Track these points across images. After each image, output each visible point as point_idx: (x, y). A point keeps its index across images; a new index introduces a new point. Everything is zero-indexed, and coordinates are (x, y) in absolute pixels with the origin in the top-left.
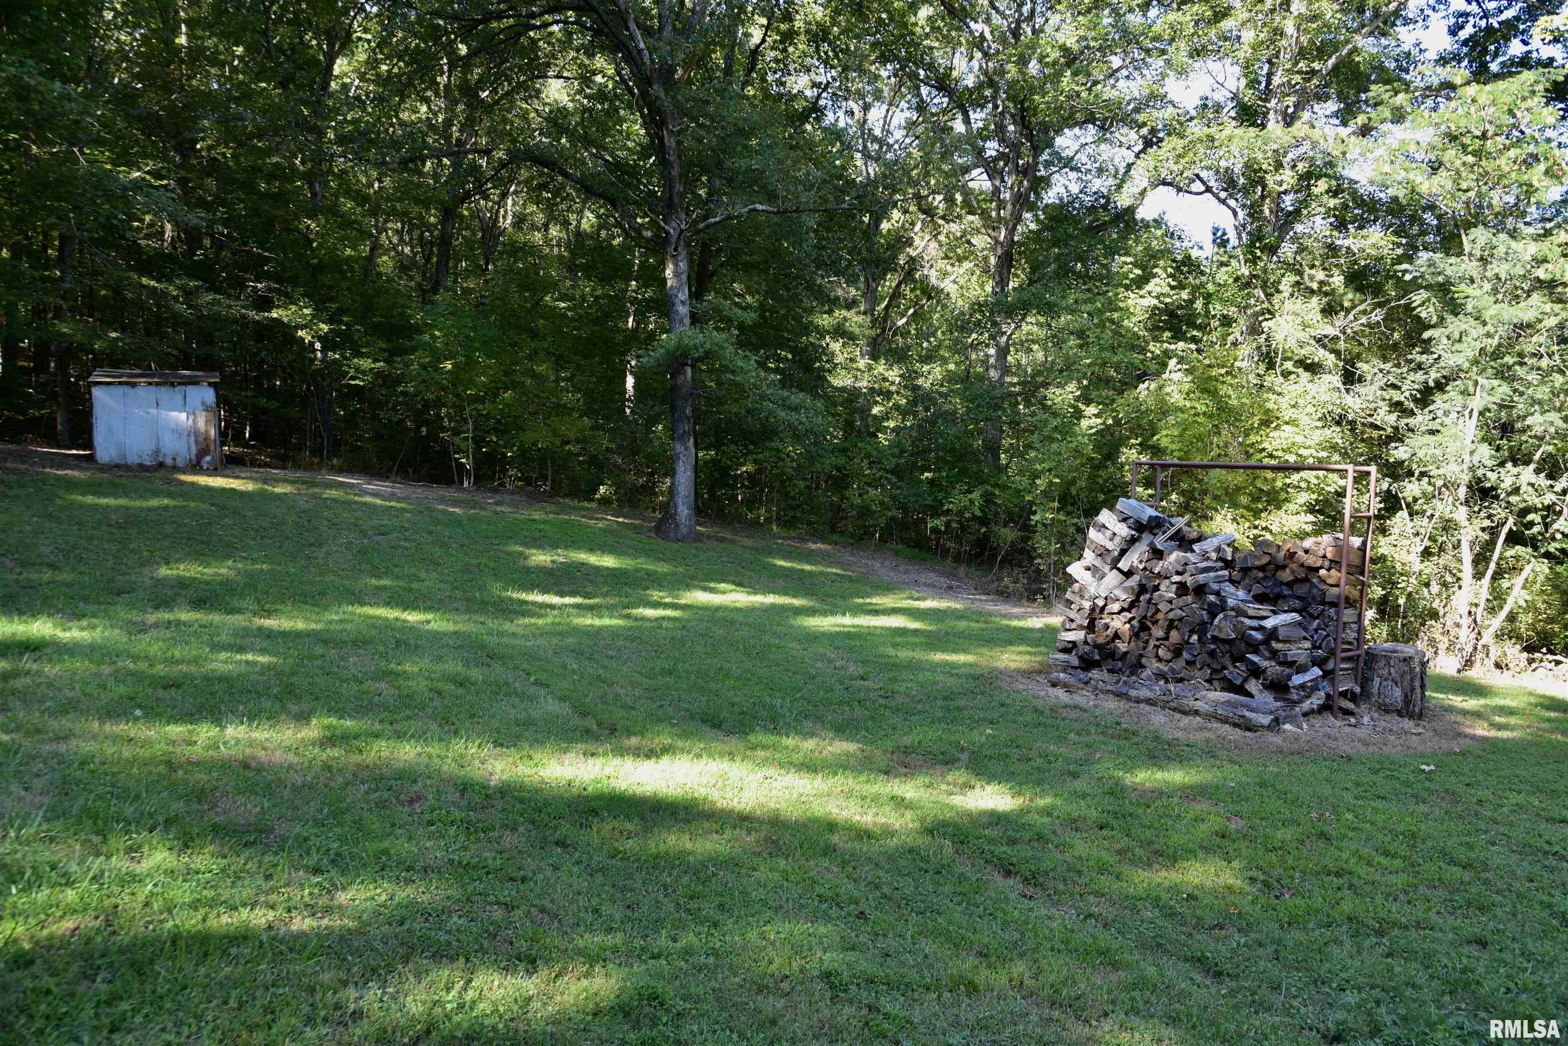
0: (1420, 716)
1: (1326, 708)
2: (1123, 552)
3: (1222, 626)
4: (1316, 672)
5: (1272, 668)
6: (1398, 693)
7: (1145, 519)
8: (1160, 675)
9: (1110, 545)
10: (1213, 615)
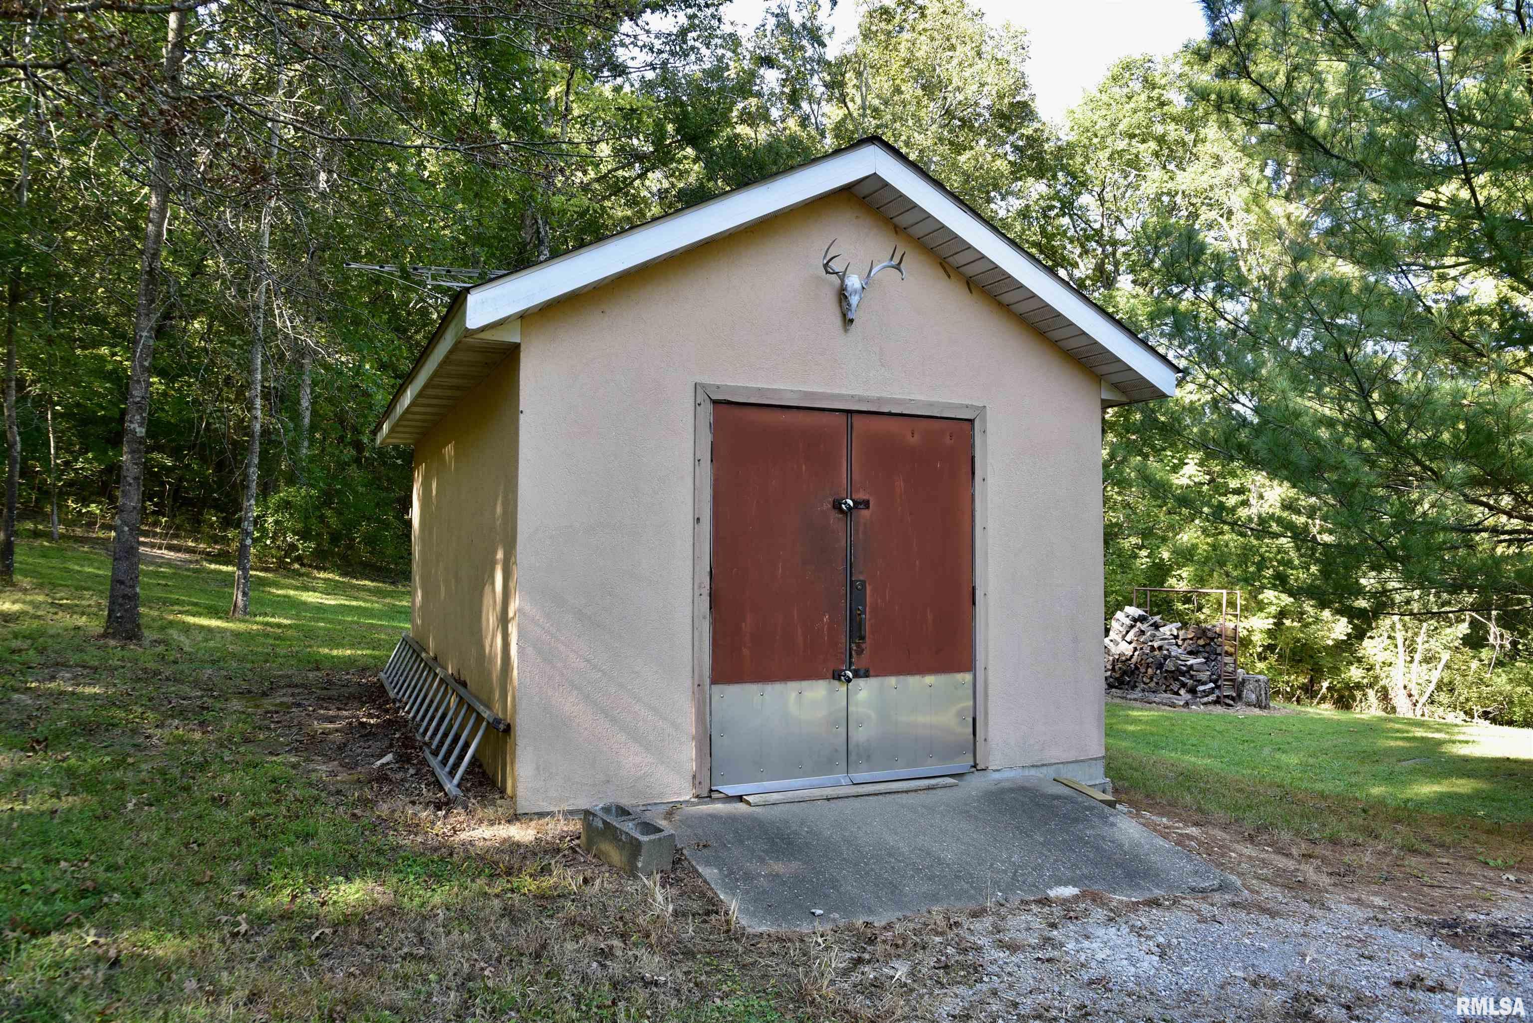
0: (1265, 708)
1: (1217, 702)
2: (1128, 632)
3: (1169, 665)
4: (1212, 685)
5: (1190, 682)
6: (1254, 696)
7: (1136, 616)
8: (1143, 691)
9: (1121, 629)
10: (1165, 660)
